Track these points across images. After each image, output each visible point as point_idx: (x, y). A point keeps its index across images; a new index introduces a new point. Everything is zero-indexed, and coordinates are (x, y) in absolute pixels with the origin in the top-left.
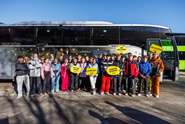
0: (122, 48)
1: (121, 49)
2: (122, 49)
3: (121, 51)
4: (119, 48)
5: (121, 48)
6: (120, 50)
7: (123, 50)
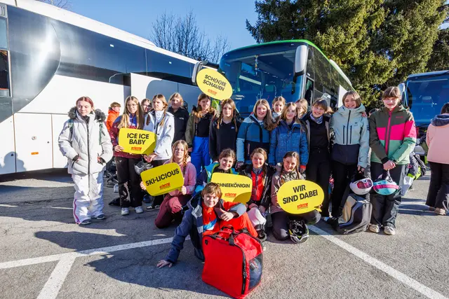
0: (302, 188)
1: (298, 194)
2: (304, 192)
3: (300, 202)
4: (291, 193)
5: (296, 190)
6: (293, 199)
7: (306, 196)
